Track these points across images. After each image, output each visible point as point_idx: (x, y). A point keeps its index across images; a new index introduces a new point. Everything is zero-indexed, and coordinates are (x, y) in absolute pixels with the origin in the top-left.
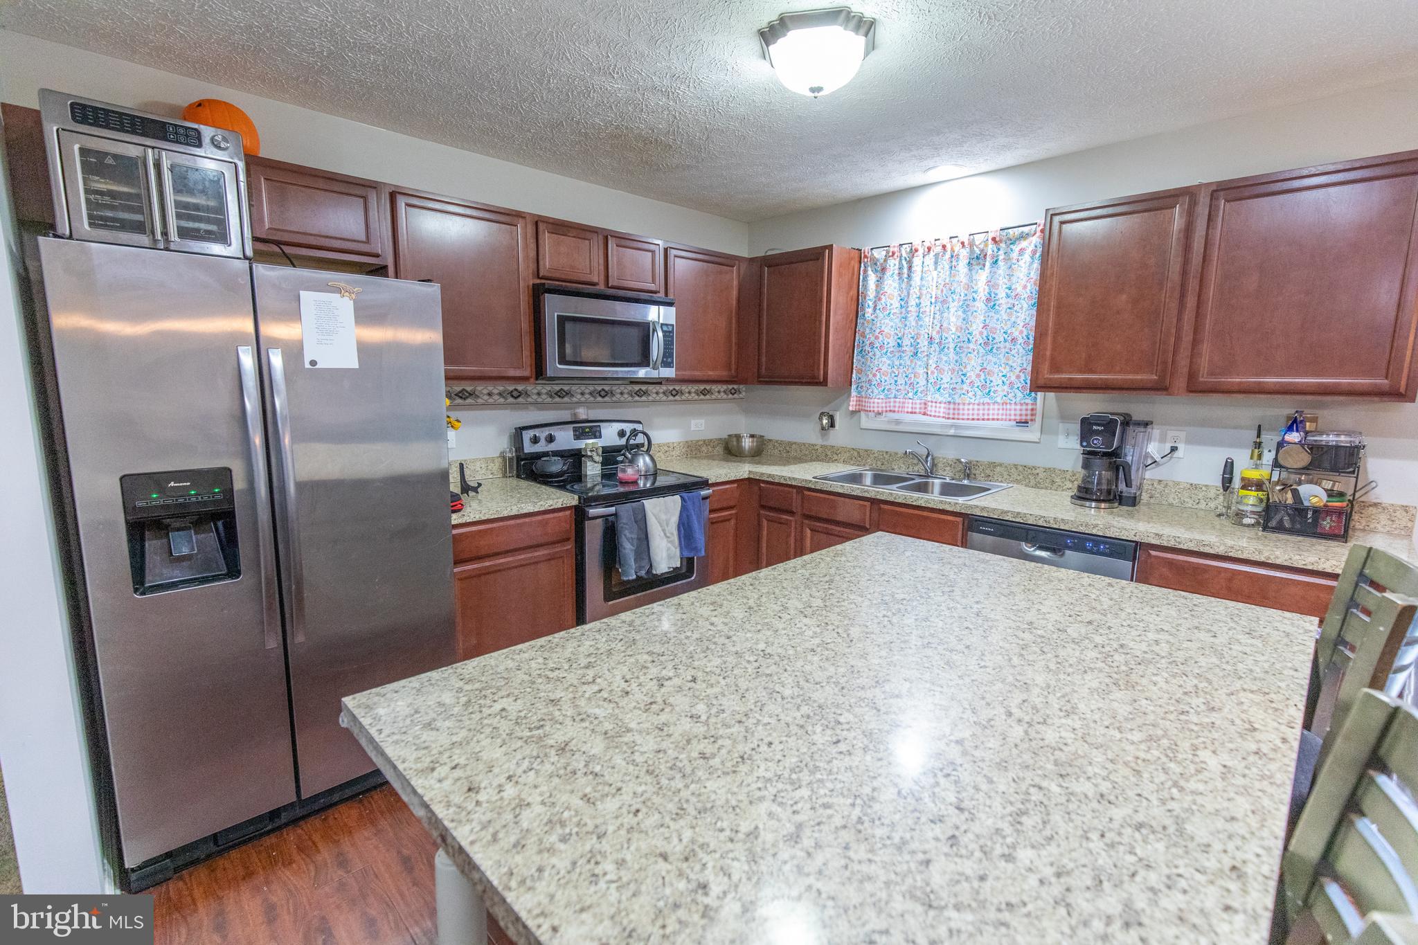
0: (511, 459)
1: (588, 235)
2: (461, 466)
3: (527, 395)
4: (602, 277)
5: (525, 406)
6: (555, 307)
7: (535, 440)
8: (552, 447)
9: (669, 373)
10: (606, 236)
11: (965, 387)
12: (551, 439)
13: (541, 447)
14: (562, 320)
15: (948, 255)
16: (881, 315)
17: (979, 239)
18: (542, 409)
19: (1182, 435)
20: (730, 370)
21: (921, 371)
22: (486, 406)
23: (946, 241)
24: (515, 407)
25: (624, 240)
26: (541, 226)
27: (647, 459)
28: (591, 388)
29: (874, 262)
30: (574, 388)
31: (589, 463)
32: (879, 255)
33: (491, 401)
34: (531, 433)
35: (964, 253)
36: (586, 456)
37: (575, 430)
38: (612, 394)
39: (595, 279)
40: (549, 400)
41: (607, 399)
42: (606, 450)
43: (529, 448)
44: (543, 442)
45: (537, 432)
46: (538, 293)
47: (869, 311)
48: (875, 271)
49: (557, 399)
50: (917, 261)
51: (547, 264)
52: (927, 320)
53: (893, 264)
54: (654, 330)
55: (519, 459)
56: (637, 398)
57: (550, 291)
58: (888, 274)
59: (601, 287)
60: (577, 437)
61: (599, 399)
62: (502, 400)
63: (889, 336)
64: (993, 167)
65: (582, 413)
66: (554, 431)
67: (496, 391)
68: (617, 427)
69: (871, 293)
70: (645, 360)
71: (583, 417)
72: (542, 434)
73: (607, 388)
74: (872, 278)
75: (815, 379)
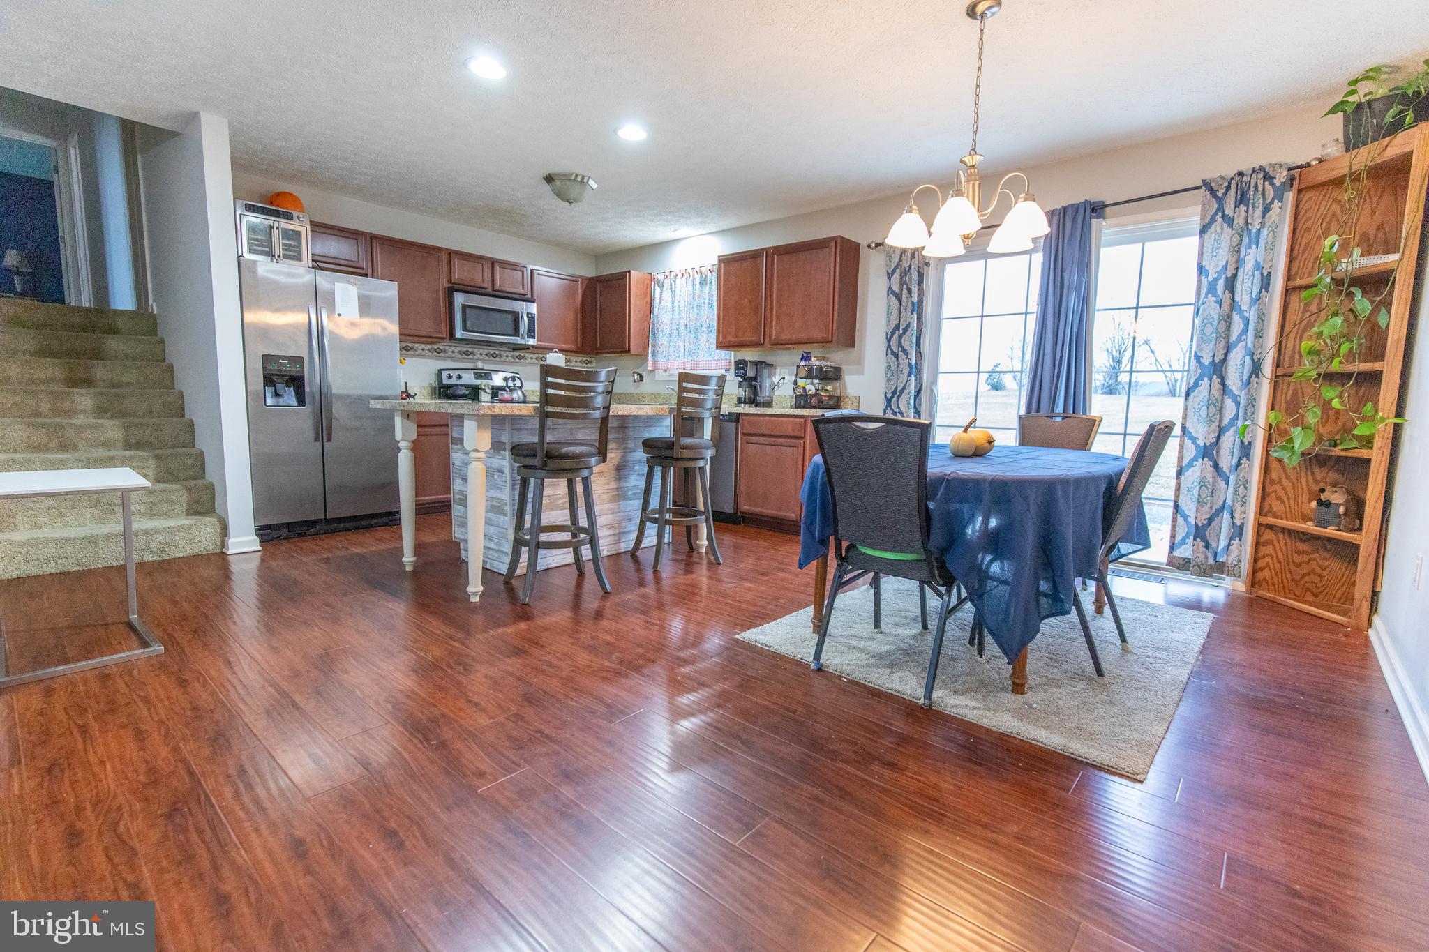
0: (435, 388)
1: (483, 261)
2: (406, 383)
3: (445, 352)
4: (490, 284)
5: (444, 359)
6: (460, 299)
7: (450, 377)
8: (460, 382)
9: (532, 342)
10: (493, 262)
11: (700, 351)
12: (459, 377)
13: (453, 381)
14: (464, 307)
15: (691, 278)
16: (662, 313)
17: (704, 270)
18: (454, 361)
19: (787, 371)
20: (577, 345)
21: (682, 344)
22: (419, 356)
23: (690, 270)
24: (438, 358)
25: (506, 264)
26: (452, 255)
27: (520, 393)
28: (487, 351)
29: (658, 281)
30: (475, 350)
31: (483, 393)
32: (661, 277)
33: (423, 353)
34: (447, 372)
35: (698, 277)
36: (481, 389)
37: (475, 374)
38: (501, 356)
39: (486, 285)
40: (459, 356)
41: (497, 359)
42: (493, 388)
43: (445, 381)
44: (454, 378)
45: (451, 373)
46: (451, 291)
47: (656, 309)
48: (659, 287)
49: (465, 356)
50: (678, 281)
51: (456, 276)
52: (683, 315)
53: (667, 282)
54: (522, 316)
55: (440, 388)
56: (517, 360)
57: (457, 291)
58: (665, 289)
59: (490, 290)
60: (476, 378)
61: (492, 358)
62: (430, 354)
63: (666, 324)
64: (714, 230)
65: (480, 365)
66: (461, 373)
67: (426, 348)
68: (502, 375)
69: (657, 300)
70: (516, 332)
71: (480, 367)
72: (454, 374)
73: (497, 352)
74: (658, 290)
75: (624, 350)
